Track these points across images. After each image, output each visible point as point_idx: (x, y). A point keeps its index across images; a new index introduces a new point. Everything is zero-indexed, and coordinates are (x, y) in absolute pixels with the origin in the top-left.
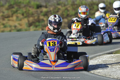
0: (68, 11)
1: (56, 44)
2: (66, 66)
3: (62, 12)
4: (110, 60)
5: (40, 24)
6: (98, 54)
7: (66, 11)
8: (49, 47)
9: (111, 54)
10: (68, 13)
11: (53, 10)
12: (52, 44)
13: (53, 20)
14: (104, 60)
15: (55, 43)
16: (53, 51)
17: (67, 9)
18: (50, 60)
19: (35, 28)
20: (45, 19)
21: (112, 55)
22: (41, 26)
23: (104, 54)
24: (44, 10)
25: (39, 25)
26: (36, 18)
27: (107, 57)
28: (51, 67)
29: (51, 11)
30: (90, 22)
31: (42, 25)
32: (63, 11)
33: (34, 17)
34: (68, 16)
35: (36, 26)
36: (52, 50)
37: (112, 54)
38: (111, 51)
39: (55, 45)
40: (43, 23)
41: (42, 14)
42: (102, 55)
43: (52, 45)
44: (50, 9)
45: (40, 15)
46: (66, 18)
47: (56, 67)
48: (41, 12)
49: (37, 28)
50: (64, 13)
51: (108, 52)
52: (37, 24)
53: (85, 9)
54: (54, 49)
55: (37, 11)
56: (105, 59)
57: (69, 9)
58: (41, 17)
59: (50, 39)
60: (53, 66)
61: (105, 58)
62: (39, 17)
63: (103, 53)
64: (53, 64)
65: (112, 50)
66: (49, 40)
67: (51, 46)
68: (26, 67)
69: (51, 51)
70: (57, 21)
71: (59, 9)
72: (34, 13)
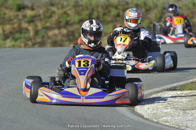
0: (68, 15)
1: (90, 63)
2: (103, 98)
3: (59, 18)
5: (22, 35)
7: (65, 16)
8: (78, 69)
10: (68, 19)
11: (44, 13)
12: (84, 63)
13: (88, 29)
15: (88, 62)
16: (84, 74)
17: (66, 13)
18: (78, 89)
19: (13, 43)
20: (30, 28)
22: (23, 40)
24: (29, 13)
25: (20, 38)
26: (16, 25)
28: (79, 98)
29: (39, 15)
30: (143, 35)
31: (25, 38)
32: (61, 16)
33: (13, 24)
34: (68, 23)
35: (16, 40)
36: (82, 73)
39: (88, 65)
40: (27, 35)
41: (26, 20)
43: (84, 65)
44: (38, 12)
45: (22, 22)
46: (64, 27)
47: (87, 98)
48: (24, 16)
49: (18, 43)
50: (61, 19)
52: (18, 35)
53: (136, 14)
54: (85, 72)
55: (17, 16)
57: (69, 12)
58: (25, 25)
59: (82, 56)
60: (83, 96)
62: (20, 24)
64: (83, 93)
66: (79, 58)
67: (82, 66)
68: (42, 97)
69: (80, 74)
70: (94, 29)
71: (54, 12)
72: (12, 18)
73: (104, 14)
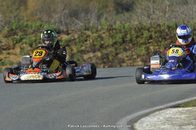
0: (102, 39)
3: (93, 42)
4: (176, 116)
6: (158, 108)
7: (99, 39)
9: (177, 107)
10: (103, 42)
11: (78, 37)
14: (167, 116)
17: (100, 36)
21: (180, 109)
23: (167, 108)
27: (171, 112)
29: (75, 39)
37: (180, 107)
38: (177, 103)
42: (164, 109)
46: (99, 50)
50: (96, 43)
51: (173, 104)
56: (169, 115)
57: (103, 35)
61: (170, 113)
63: (165, 106)
65: (179, 102)
71: (88, 36)
73: (137, 37)
